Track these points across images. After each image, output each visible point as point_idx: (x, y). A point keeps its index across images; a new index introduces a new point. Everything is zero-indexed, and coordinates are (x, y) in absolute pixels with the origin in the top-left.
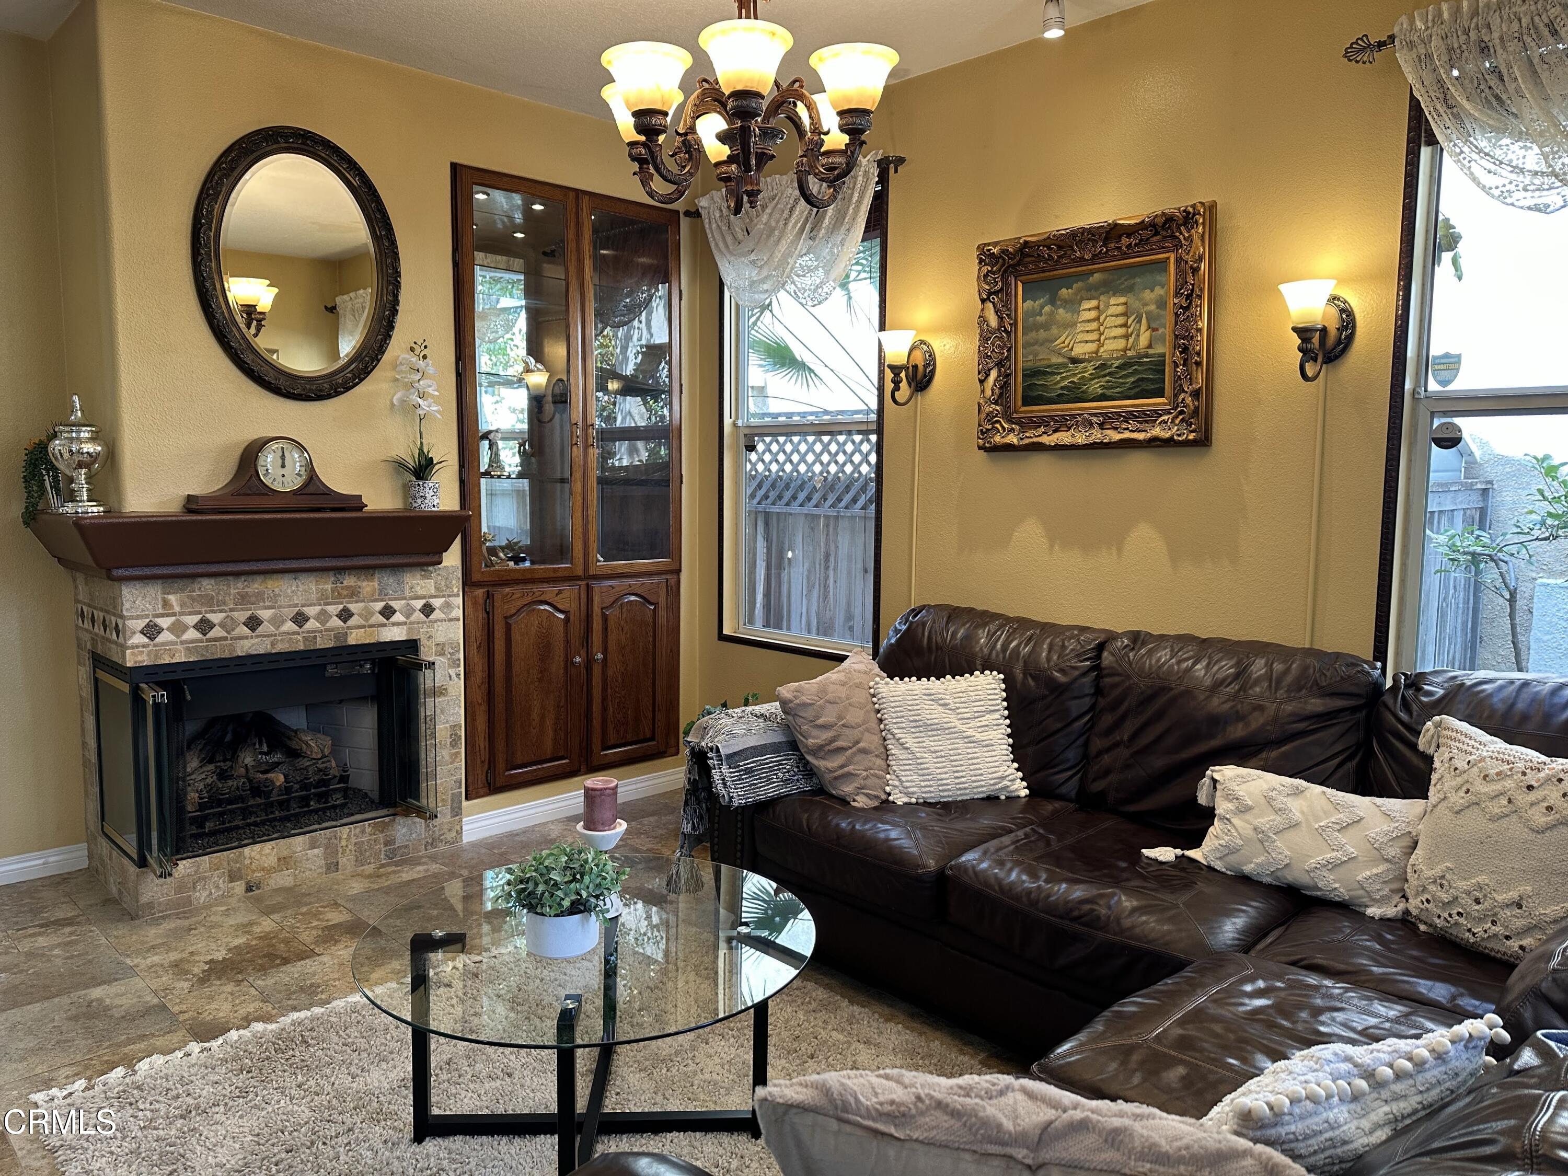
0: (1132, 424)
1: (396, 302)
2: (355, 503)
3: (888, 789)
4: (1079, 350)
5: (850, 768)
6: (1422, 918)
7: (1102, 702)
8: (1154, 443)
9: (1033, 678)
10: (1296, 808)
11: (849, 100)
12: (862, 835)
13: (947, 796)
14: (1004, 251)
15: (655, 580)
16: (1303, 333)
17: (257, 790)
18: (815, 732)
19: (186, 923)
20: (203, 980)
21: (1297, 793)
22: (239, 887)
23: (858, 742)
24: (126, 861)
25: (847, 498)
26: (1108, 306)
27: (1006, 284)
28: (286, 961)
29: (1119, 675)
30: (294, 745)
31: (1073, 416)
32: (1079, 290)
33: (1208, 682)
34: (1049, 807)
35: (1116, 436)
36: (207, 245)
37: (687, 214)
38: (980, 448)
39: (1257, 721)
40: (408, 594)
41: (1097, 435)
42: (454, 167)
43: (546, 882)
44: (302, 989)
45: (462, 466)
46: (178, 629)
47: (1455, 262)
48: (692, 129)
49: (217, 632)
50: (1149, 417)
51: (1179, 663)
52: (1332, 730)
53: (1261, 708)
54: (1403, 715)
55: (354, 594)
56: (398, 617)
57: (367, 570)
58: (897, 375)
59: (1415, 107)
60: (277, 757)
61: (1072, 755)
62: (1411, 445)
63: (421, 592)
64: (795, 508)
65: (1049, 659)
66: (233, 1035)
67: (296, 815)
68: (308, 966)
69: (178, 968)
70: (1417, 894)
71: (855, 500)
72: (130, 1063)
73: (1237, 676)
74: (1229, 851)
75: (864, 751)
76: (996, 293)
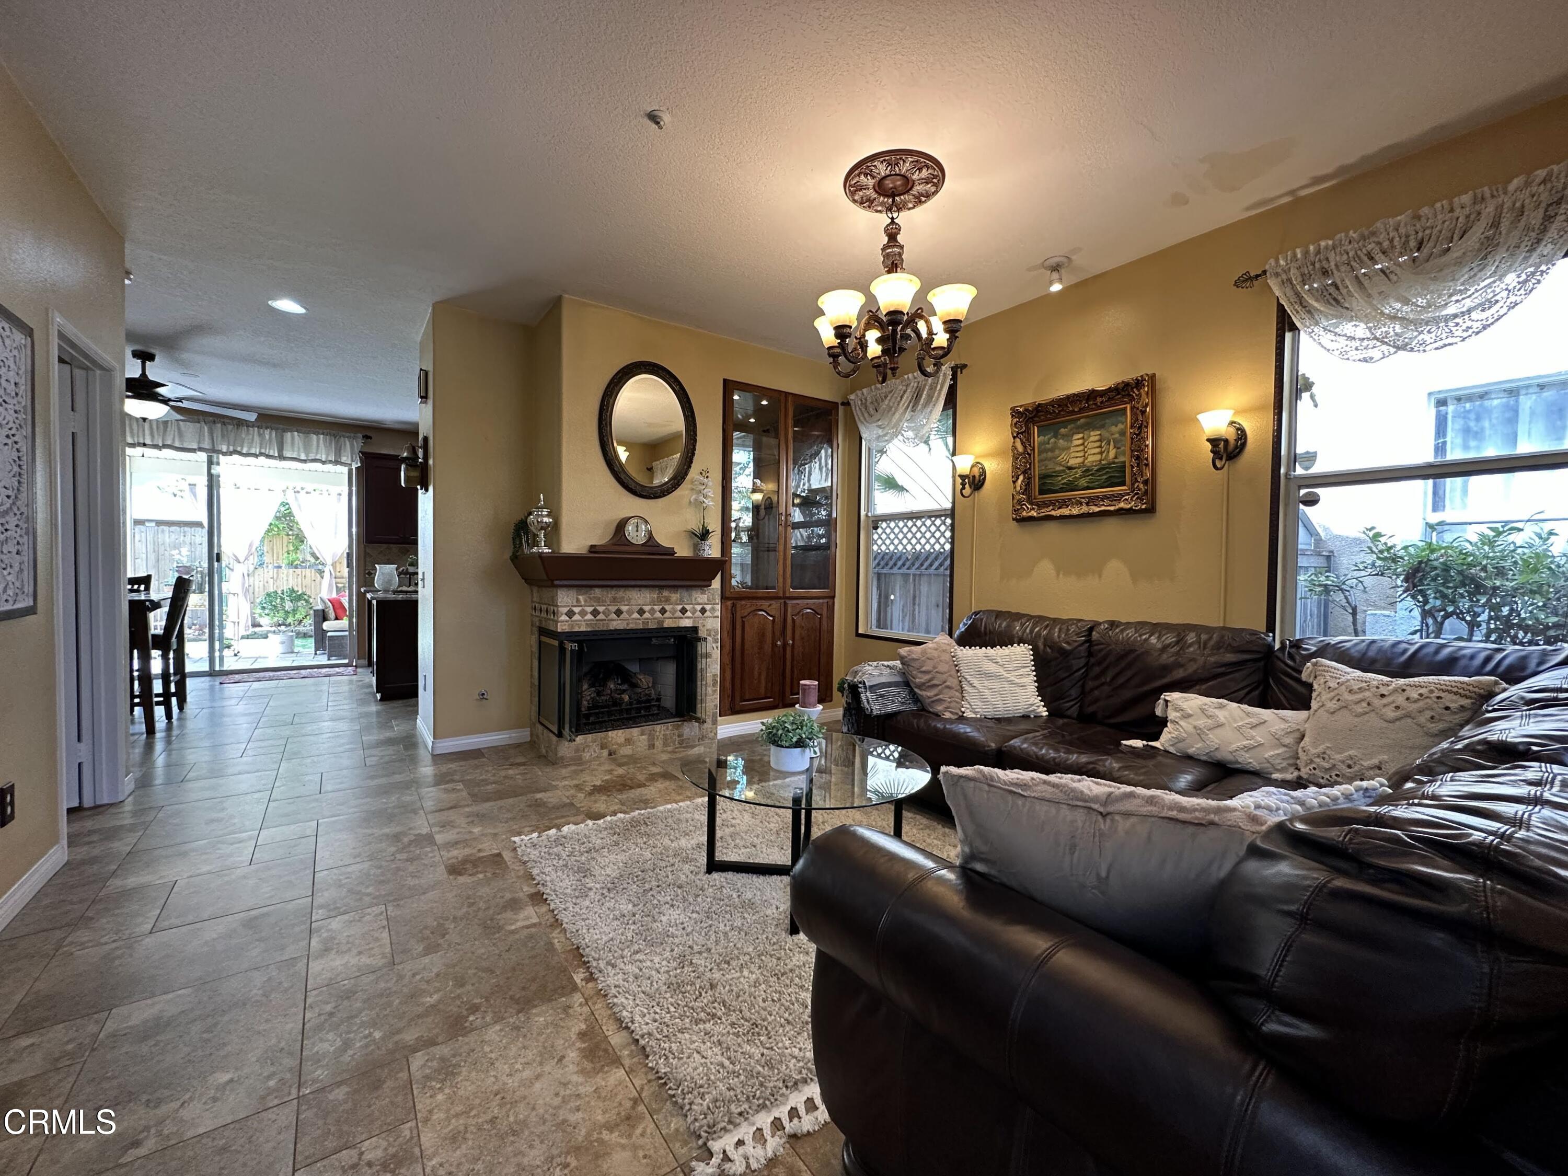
0: (1106, 502)
1: (694, 449)
2: (671, 552)
3: (963, 709)
4: (1072, 462)
5: (941, 696)
6: (1311, 780)
7: (1092, 660)
8: (1120, 512)
9: (1050, 648)
10: (1221, 715)
11: (949, 315)
12: (951, 731)
13: (999, 715)
14: (1026, 410)
15: (821, 601)
16: (1214, 442)
17: (616, 703)
18: (920, 675)
19: (580, 768)
20: (591, 794)
21: (1221, 707)
22: (605, 753)
23: (945, 682)
24: (551, 735)
25: (926, 564)
26: (1089, 436)
27: (1028, 429)
28: (631, 788)
29: (1102, 644)
30: (634, 681)
31: (1070, 499)
32: (1071, 430)
33: (1159, 646)
34: (1061, 722)
35: (1097, 509)
36: (606, 419)
37: (843, 404)
38: (1013, 519)
39: (1191, 668)
40: (694, 602)
41: (1085, 509)
42: (725, 380)
43: (783, 729)
44: (641, 801)
45: (723, 535)
46: (583, 613)
47: (1312, 397)
48: (864, 336)
49: (601, 616)
50: (1118, 497)
51: (1140, 636)
52: (1244, 672)
53: (1194, 660)
54: (1289, 662)
55: (667, 600)
56: (689, 614)
57: (675, 588)
58: (963, 480)
59: (1281, 308)
60: (625, 687)
61: (1074, 693)
62: (1286, 505)
63: (700, 601)
64: (895, 570)
65: (1059, 637)
66: (608, 818)
67: (635, 717)
68: (643, 791)
69: (578, 787)
70: (1307, 765)
71: (931, 565)
72: (559, 828)
73: (1177, 643)
74: (1179, 740)
75: (948, 687)
76: (1022, 433)
